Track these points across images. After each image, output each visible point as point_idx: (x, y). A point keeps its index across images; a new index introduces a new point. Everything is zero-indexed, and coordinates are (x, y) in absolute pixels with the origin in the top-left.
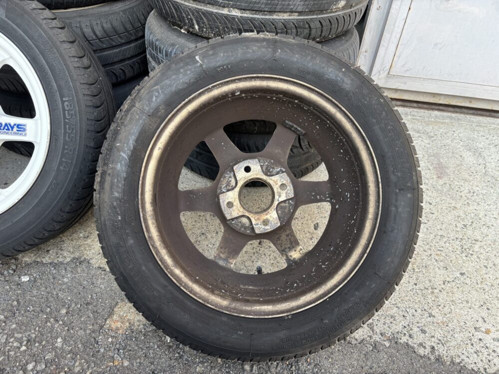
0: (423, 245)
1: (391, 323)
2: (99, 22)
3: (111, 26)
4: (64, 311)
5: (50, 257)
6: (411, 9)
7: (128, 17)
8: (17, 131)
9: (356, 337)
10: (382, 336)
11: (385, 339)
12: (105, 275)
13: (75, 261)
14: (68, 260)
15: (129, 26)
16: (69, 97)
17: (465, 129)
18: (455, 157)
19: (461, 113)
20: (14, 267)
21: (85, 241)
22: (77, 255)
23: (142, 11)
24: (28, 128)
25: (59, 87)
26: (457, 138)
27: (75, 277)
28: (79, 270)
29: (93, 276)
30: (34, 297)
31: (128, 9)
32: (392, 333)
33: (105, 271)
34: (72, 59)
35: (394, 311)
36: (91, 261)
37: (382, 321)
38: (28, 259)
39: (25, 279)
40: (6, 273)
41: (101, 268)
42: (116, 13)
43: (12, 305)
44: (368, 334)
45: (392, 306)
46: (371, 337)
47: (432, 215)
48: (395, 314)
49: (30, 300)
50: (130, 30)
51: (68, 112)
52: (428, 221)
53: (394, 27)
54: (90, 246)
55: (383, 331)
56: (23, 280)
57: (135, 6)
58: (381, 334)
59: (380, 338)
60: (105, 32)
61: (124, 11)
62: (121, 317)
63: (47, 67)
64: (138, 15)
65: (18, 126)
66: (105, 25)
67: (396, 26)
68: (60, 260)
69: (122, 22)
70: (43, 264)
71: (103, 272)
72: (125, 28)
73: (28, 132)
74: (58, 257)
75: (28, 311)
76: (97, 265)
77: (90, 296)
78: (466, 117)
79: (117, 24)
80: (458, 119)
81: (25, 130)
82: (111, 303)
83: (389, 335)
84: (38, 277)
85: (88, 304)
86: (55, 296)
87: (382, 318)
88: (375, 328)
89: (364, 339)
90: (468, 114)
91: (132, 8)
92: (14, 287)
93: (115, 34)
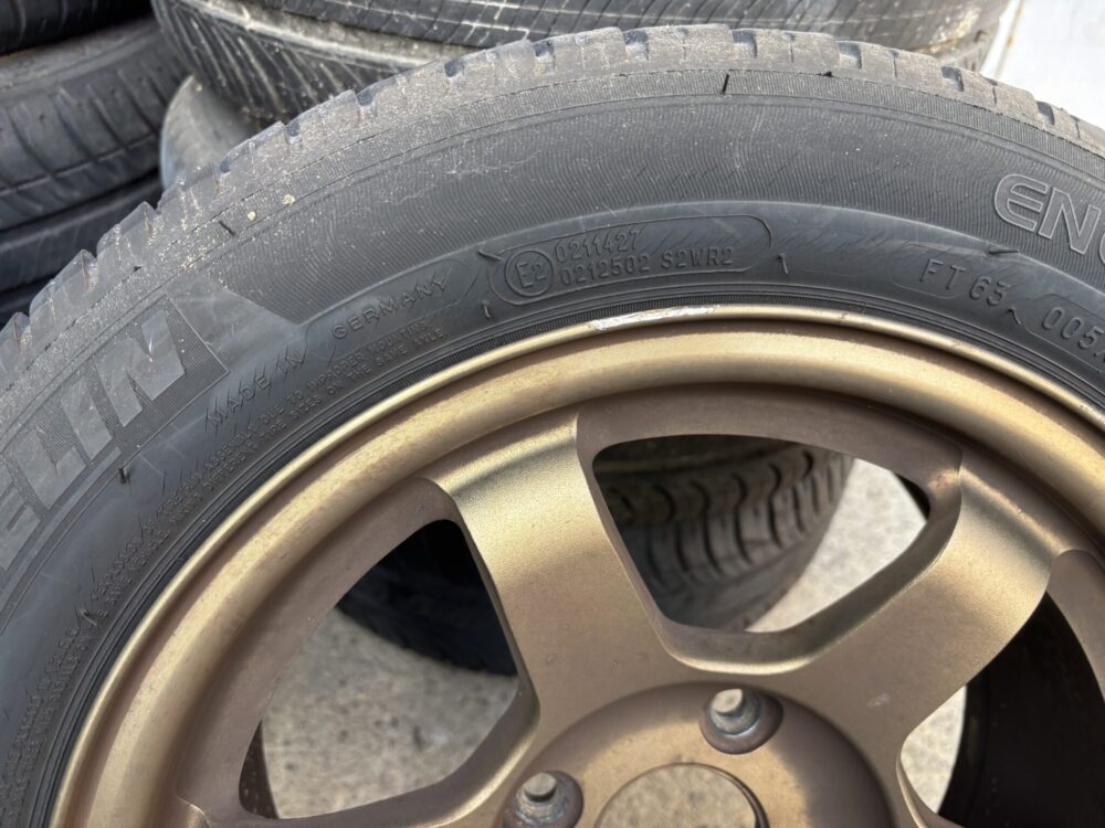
3: (17, 146)
7: (91, 104)
15: (96, 138)
23: (150, 80)
31: (90, 75)
42: (39, 91)
50: (103, 150)
57: (122, 62)
61: (74, 85)
64: (136, 93)
69: (66, 125)
72: (82, 148)
91: (111, 69)
93: (40, 171)
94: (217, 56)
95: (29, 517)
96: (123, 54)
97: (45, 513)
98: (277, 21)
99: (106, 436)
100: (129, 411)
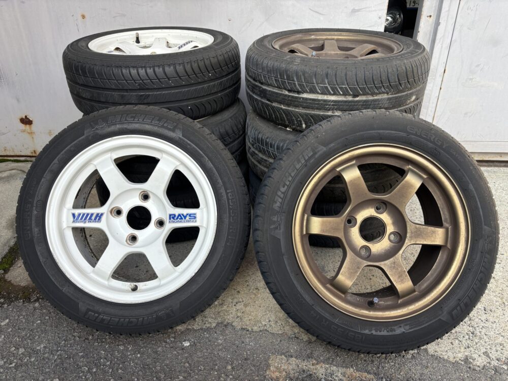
0: (504, 282)
1: (502, 349)
4: (229, 367)
5: (198, 324)
6: (442, 89)
7: (234, 122)
8: (190, 219)
9: (478, 364)
10: (499, 361)
11: (502, 363)
12: (250, 334)
13: (220, 325)
14: (214, 325)
16: (231, 189)
17: (503, 180)
18: (503, 204)
19: (495, 166)
20: (173, 335)
21: (222, 308)
22: (220, 320)
25: (224, 183)
26: (499, 188)
27: (226, 338)
28: (227, 332)
29: (240, 336)
30: (200, 358)
31: (233, 115)
32: (505, 358)
33: (248, 331)
35: (501, 339)
36: (233, 324)
37: (494, 349)
38: (181, 328)
39: (187, 344)
40: (168, 340)
41: (244, 329)
42: (226, 119)
43: (184, 367)
44: (487, 361)
45: (497, 335)
46: (489, 363)
47: (502, 256)
48: (503, 342)
49: (198, 362)
51: (231, 200)
52: (501, 261)
54: (227, 311)
55: (498, 357)
56: (185, 345)
57: (236, 113)
58: (497, 360)
59: (498, 363)
61: (231, 117)
62: (277, 368)
65: (190, 215)
68: (208, 325)
71: (248, 332)
74: (205, 324)
75: (201, 370)
76: (239, 327)
77: (245, 353)
79: (228, 128)
80: (494, 172)
81: (195, 218)
82: (265, 357)
83: (503, 360)
84: (196, 341)
85: (246, 359)
86: (217, 355)
87: (493, 346)
88: (490, 355)
89: (485, 366)
90: (501, 166)
92: (180, 352)
97: (297, 170)
98: (289, 107)
99: (304, 161)
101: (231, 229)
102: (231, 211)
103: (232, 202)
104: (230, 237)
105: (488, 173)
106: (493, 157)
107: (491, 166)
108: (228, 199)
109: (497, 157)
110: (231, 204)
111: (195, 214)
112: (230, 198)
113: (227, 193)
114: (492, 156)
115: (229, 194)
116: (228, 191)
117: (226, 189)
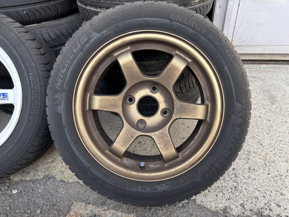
0: (269, 148)
1: (256, 202)
2: (52, 30)
3: (59, 32)
4: (39, 211)
5: (30, 176)
6: (240, 5)
7: (70, 26)
8: (3, 97)
9: (234, 214)
10: (251, 211)
11: (254, 214)
12: (65, 185)
13: (45, 177)
14: (41, 177)
15: (71, 31)
16: (32, 73)
17: (284, 73)
18: (280, 90)
19: (279, 64)
20: (8, 185)
21: (52, 164)
22: (47, 173)
23: (78, 22)
24: (9, 95)
25: (26, 67)
26: (280, 79)
27: (46, 188)
28: (48, 183)
29: (57, 186)
30: (20, 203)
31: (69, 21)
32: (257, 209)
33: (64, 182)
34: (33, 50)
35: (257, 194)
36: (56, 177)
37: (250, 201)
38: (17, 179)
39: (15, 192)
40: (3, 189)
41: (62, 181)
42: (62, 24)
43: (6, 210)
44: (242, 211)
45: (255, 190)
46: (243, 213)
47: (272, 128)
48: (258, 196)
49: (18, 205)
50: (71, 33)
51: (32, 82)
52: (270, 132)
53: (231, 16)
54: (55, 167)
55: (251, 208)
56: (13, 193)
57: (74, 20)
58: (250, 210)
59: (250, 213)
60: (56, 35)
61: (67, 23)
62: (75, 213)
63: (18, 56)
64: (76, 24)
65: (3, 94)
66: (56, 32)
67: (232, 15)
68: (37, 177)
69: (66, 29)
70: (26, 181)
71: (63, 183)
72: (69, 33)
73: (9, 97)
74: (35, 176)
75: (17, 213)
76: (59, 179)
77: (55, 200)
78: (283, 66)
79: (63, 30)
80: (278, 68)
81: (7, 96)
82: (69, 203)
83: (255, 211)
84: (22, 190)
85: (54, 205)
86: (33, 202)
87: (250, 199)
88: (246, 206)
89: (239, 215)
90: (284, 64)
91: (72, 21)
92: (7, 198)
93: (63, 36)
94: (89, 15)
95: (73, 55)
96: (74, 18)
97: (75, 54)
98: (97, 9)
99: (80, 46)
100: (82, 43)
101: (33, 105)
102: (32, 91)
103: (33, 84)
104: (31, 112)
105: (274, 69)
106: (278, 58)
107: (277, 64)
108: (30, 81)
109: (281, 58)
110: (32, 85)
111: (7, 94)
112: (31, 80)
113: (29, 76)
114: (278, 56)
115: (31, 77)
116: (29, 74)
117: (28, 73)
